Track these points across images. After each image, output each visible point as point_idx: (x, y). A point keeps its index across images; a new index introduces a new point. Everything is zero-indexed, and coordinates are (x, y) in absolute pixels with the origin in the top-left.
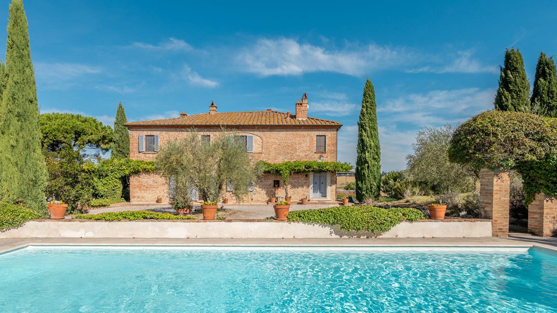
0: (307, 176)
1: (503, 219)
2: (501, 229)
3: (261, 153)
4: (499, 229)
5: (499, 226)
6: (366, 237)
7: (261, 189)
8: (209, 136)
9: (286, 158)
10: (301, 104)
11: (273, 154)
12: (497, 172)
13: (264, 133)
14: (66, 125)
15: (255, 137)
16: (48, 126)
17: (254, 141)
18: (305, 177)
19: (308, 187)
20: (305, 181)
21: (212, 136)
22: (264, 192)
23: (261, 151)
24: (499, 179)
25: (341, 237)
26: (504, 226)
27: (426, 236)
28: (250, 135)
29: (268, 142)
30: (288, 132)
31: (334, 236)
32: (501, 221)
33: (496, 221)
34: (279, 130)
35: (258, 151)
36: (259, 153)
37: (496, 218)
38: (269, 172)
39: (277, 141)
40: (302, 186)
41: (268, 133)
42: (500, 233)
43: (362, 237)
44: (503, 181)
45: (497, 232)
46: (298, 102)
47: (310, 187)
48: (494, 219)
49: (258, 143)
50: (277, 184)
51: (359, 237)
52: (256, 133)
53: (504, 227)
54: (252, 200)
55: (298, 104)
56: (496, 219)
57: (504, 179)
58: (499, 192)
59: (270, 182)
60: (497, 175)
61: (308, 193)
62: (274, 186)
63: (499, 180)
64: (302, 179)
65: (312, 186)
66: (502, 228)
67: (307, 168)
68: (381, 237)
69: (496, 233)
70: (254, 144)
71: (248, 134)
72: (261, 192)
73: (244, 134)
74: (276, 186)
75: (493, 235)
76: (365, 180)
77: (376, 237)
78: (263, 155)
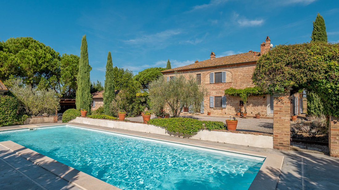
0: (264, 97)
1: (284, 135)
2: (282, 144)
3: (231, 83)
4: (280, 143)
5: (279, 141)
6: (183, 137)
7: (231, 107)
8: (200, 74)
9: (248, 85)
10: (264, 45)
11: (239, 83)
12: (277, 95)
13: (233, 70)
14: (153, 74)
15: (227, 73)
16: (146, 75)
17: (226, 75)
18: (263, 98)
19: (266, 106)
20: (263, 101)
21: (202, 74)
22: (233, 108)
23: (231, 82)
24: (279, 101)
25: (170, 135)
26: (285, 141)
27: (220, 141)
28: (224, 71)
29: (236, 75)
30: (250, 67)
31: (167, 134)
32: (281, 137)
33: (276, 136)
34: (243, 66)
35: (229, 81)
36: (230, 83)
37: (277, 133)
38: (233, 95)
39: (242, 74)
40: (261, 105)
41: (235, 69)
42: (281, 147)
43: (181, 137)
44: (283, 103)
45: (277, 145)
46: (262, 44)
47: (268, 106)
48: (274, 134)
49: (229, 76)
50: (242, 103)
51: (179, 137)
52: (227, 69)
53: (285, 143)
54: (225, 113)
55: (262, 45)
56: (277, 135)
57: (284, 102)
58: (279, 113)
59: (238, 102)
60: (277, 98)
61: (266, 110)
62: (240, 105)
63: (279, 103)
64: (261, 100)
65: (269, 105)
66: (283, 142)
67: (260, 92)
68: (191, 138)
69: (277, 147)
70: (226, 77)
71: (222, 71)
72: (231, 108)
73: (220, 71)
74: (241, 104)
75: (274, 147)
76: (313, 100)
77: (188, 138)
78: (232, 84)
